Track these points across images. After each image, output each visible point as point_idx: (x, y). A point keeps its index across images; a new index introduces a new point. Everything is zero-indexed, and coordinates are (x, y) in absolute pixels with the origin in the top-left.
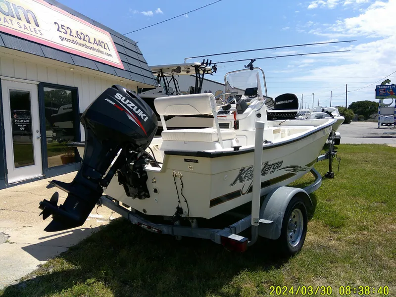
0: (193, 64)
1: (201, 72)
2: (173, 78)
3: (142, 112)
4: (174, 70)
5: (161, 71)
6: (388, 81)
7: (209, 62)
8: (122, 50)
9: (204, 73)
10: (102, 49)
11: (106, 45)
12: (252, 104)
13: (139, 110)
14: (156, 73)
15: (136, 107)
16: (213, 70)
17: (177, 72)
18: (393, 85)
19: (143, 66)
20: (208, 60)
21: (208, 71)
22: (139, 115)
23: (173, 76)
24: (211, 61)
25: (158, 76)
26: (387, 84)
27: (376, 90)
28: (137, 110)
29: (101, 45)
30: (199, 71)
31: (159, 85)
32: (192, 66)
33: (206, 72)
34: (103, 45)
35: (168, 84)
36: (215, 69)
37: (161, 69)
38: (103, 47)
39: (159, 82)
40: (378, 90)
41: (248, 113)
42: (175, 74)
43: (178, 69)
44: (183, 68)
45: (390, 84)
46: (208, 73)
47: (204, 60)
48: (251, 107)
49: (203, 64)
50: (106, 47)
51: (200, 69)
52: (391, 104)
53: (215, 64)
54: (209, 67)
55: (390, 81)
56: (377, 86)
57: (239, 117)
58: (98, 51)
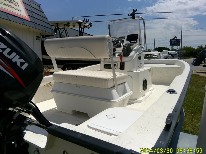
0: (78, 21)
1: (82, 27)
2: (65, 29)
3: (18, 57)
4: (65, 25)
5: (57, 25)
6: (176, 37)
7: (87, 21)
8: (29, 8)
9: (84, 28)
10: (13, 6)
11: (16, 3)
12: (135, 48)
13: (14, 54)
14: (53, 25)
15: (8, 50)
16: (89, 26)
17: (67, 26)
18: (178, 39)
19: (44, 20)
20: (87, 19)
21: (86, 26)
22: (14, 60)
23: (64, 28)
24: (88, 20)
25: (55, 28)
26: (175, 39)
27: (170, 42)
28: (9, 53)
29: (12, 3)
30: (81, 26)
31: (56, 33)
32: (76, 22)
33: (85, 27)
34: (14, 2)
35: (62, 33)
36: (91, 25)
37: (57, 24)
38: (14, 4)
39: (56, 31)
40: (171, 41)
41: (133, 56)
42: (66, 27)
43: (68, 24)
44: (71, 24)
45: (177, 39)
46: (86, 28)
47: (84, 19)
48: (135, 50)
49: (84, 21)
50: (16, 4)
51: (82, 25)
52: (177, 49)
53: (91, 22)
54: (87, 24)
55: (177, 37)
56: (170, 40)
57: (125, 59)
58: (9, 6)
